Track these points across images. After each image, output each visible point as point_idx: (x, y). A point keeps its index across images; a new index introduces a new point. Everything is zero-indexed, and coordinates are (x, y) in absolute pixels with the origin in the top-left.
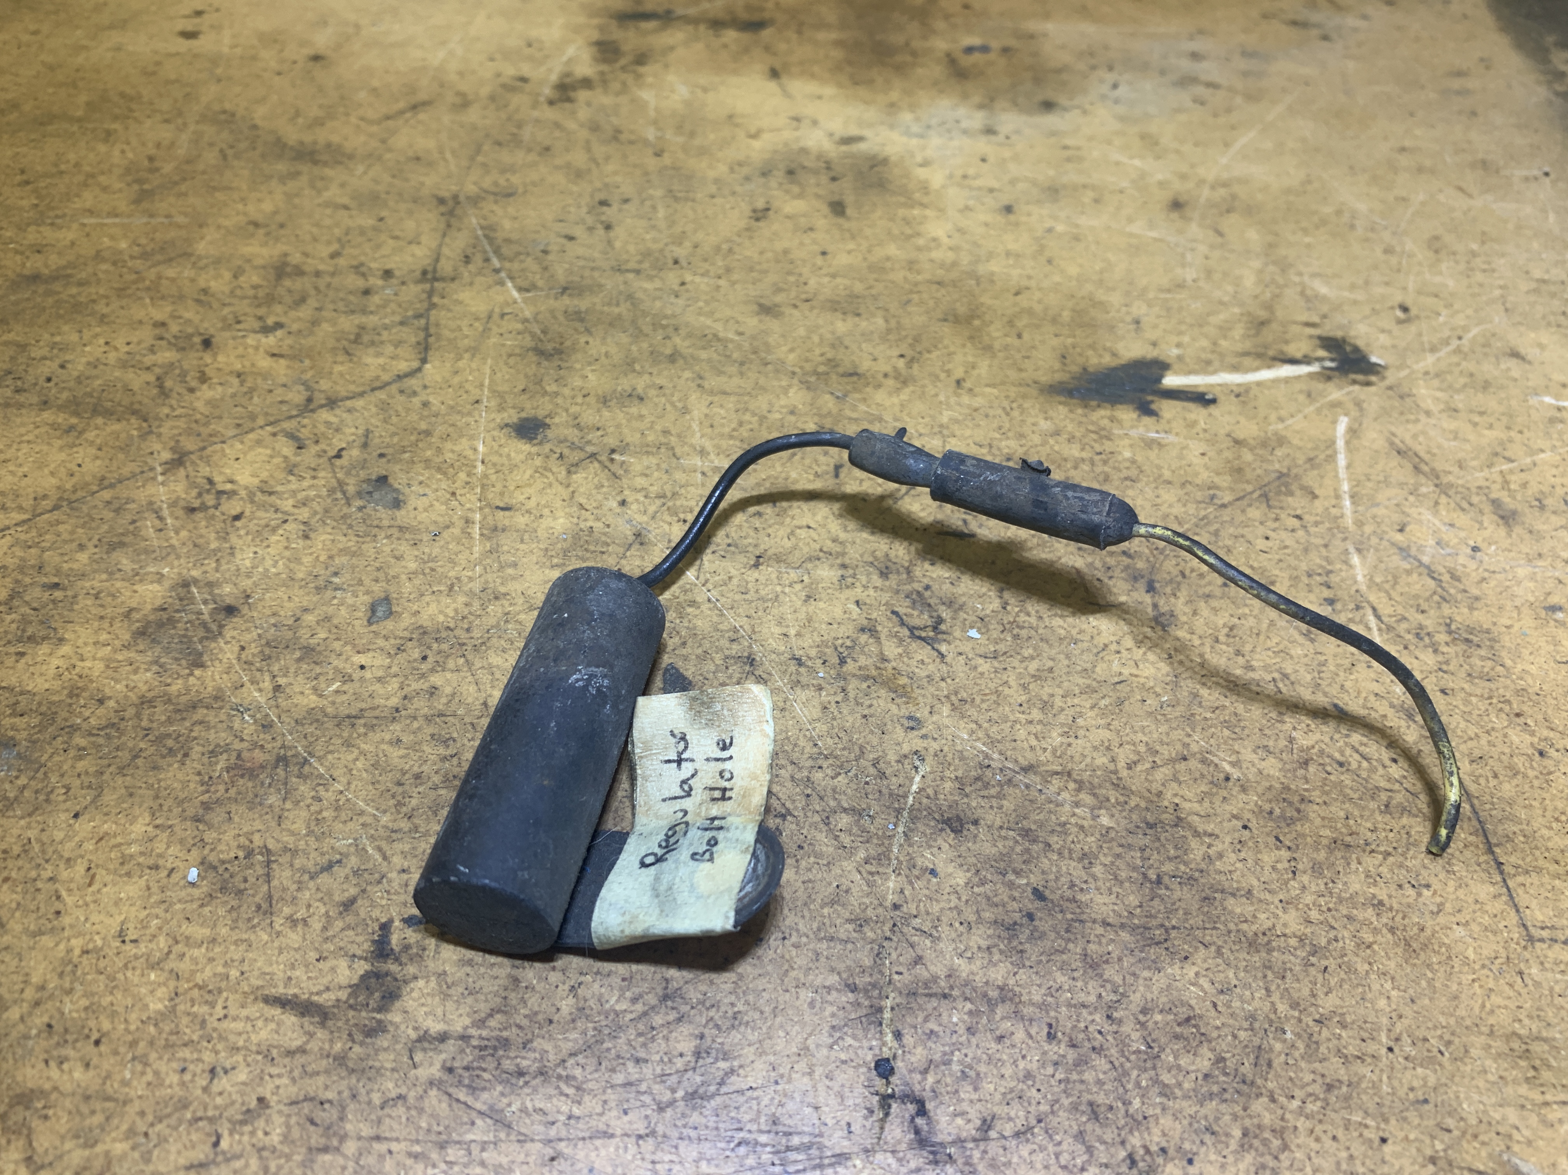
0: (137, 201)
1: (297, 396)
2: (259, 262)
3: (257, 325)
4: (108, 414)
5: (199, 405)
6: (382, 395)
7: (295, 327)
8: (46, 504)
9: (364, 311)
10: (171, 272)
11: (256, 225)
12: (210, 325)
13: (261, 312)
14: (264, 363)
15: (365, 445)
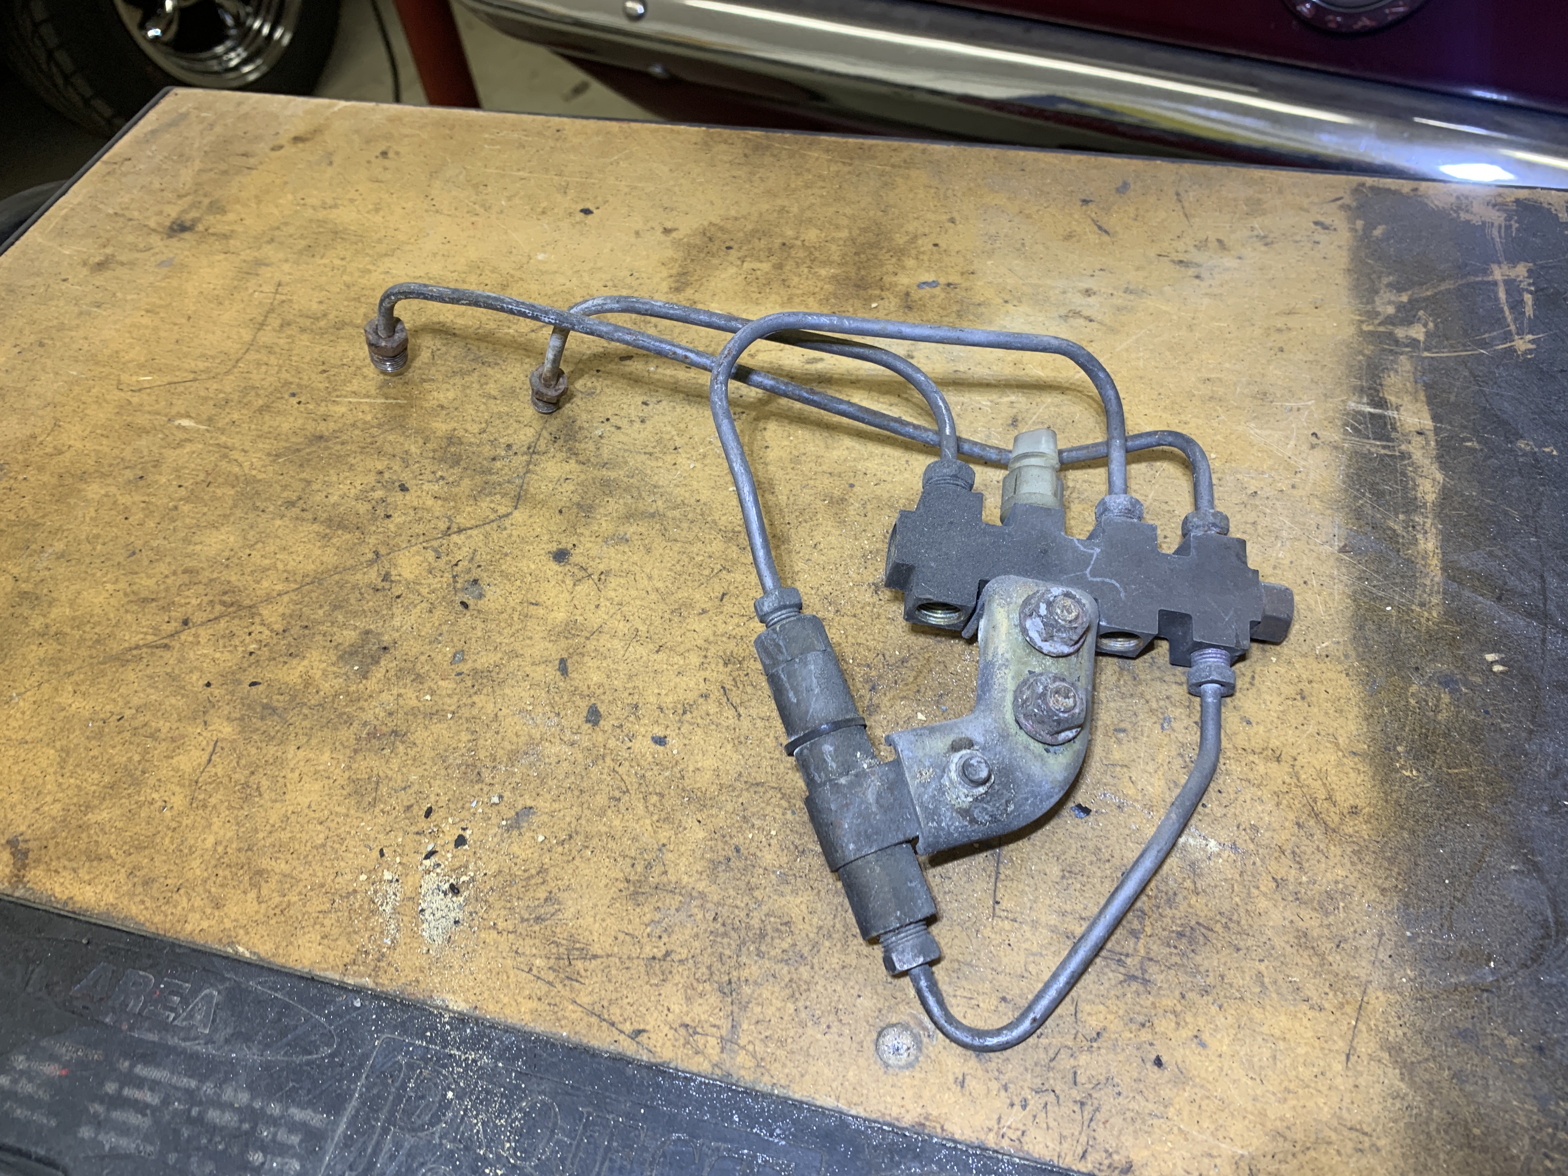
0: (380, 388)
1: (443, 525)
2: (439, 434)
3: (431, 477)
4: (345, 528)
5: (392, 527)
6: (488, 527)
7: (451, 480)
8: (308, 580)
9: (489, 472)
10: (391, 438)
11: (442, 407)
12: (406, 476)
13: (434, 468)
14: (430, 502)
15: (472, 560)
